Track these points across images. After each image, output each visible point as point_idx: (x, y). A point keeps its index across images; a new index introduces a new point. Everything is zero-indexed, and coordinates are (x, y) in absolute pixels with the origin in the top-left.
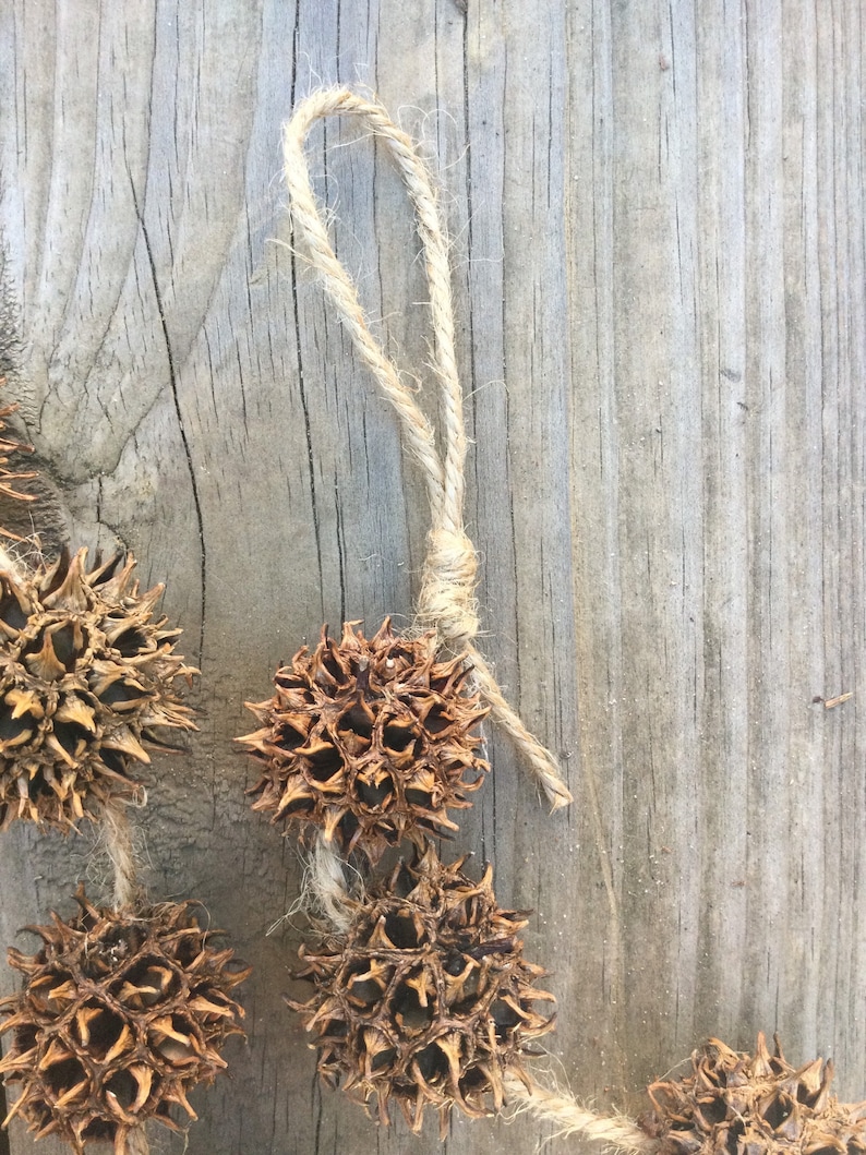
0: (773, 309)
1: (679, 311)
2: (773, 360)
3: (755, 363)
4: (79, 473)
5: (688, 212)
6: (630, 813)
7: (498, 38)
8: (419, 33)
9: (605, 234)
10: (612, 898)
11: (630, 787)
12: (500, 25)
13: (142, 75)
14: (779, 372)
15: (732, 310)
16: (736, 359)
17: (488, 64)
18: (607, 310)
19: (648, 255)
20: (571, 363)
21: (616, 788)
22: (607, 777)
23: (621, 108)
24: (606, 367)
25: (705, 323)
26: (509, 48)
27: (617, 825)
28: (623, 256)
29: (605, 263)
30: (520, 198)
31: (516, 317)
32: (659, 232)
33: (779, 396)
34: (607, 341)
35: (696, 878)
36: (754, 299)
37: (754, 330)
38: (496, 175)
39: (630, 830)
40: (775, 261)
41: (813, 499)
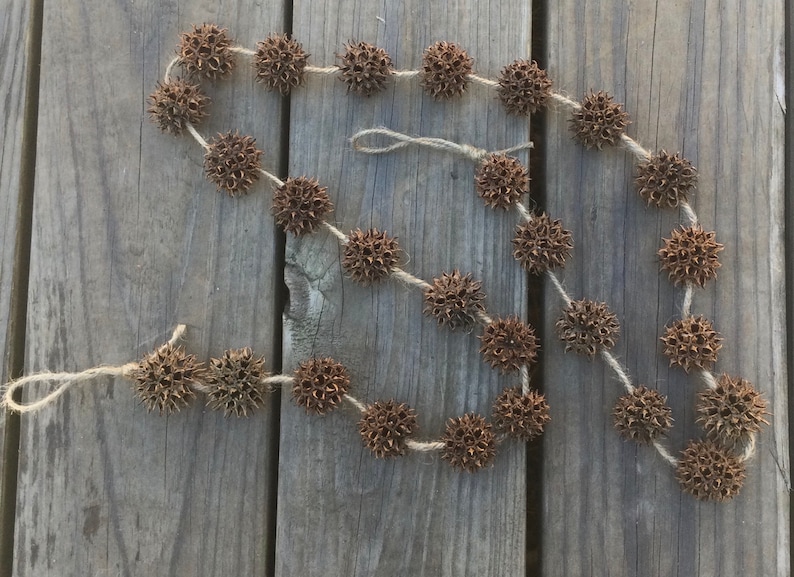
0: (490, 247)
1: (467, 247)
2: (490, 260)
3: (485, 261)
4: (315, 277)
5: (470, 222)
6: (448, 374)
7: (425, 178)
8: (406, 175)
9: (450, 226)
10: (443, 395)
11: (449, 367)
12: (426, 174)
13: (338, 182)
14: (491, 264)
15: (480, 247)
16: (481, 259)
17: (423, 184)
18: (449, 245)
19: (460, 233)
20: (440, 257)
21: (445, 367)
22: (443, 364)
23: (454, 197)
24: (448, 259)
25: (473, 249)
26: (428, 180)
27: (445, 376)
28: (454, 232)
29: (449, 234)
30: (429, 217)
31: (426, 246)
32: (463, 227)
33: (492, 268)
34: (449, 253)
35: (465, 391)
36: (485, 244)
37: (485, 252)
38: (423, 211)
39: (448, 379)
40: (491, 235)
41: (499, 295)
